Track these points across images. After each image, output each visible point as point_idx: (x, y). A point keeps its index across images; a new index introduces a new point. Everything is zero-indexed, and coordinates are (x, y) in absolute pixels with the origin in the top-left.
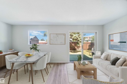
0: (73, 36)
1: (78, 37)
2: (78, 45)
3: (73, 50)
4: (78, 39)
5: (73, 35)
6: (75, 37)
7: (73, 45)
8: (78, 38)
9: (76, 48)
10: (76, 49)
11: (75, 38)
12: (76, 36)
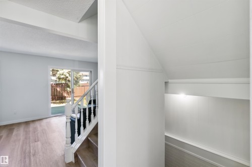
0: (58, 73)
1: (68, 75)
2: (68, 89)
3: (59, 100)
4: (68, 79)
5: (58, 71)
6: (63, 74)
7: (58, 89)
8: (67, 77)
9: (65, 95)
10: (65, 97)
11: (62, 76)
12: (65, 74)
